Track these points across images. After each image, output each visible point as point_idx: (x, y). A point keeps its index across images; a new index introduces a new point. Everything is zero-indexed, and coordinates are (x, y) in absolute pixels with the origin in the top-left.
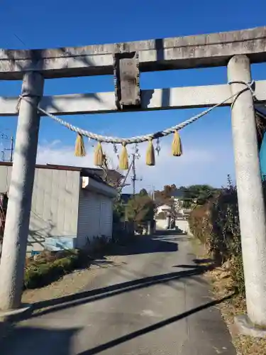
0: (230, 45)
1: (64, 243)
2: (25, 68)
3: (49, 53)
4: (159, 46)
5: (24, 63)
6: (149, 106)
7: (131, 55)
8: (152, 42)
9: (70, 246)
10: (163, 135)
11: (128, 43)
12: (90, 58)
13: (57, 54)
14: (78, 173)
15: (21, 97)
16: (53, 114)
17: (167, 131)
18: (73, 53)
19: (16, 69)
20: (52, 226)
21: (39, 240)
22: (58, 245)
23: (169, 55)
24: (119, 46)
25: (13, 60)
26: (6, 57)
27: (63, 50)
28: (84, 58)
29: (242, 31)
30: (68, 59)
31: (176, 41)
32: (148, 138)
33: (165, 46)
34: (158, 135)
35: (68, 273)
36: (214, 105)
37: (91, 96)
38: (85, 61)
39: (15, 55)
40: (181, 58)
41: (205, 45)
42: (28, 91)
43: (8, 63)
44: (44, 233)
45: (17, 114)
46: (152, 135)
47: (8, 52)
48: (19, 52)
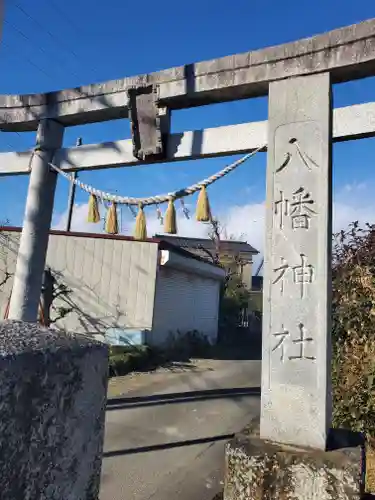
0: (282, 63)
1: (130, 336)
2: (41, 115)
3: (64, 95)
4: (189, 75)
5: (38, 110)
6: (176, 155)
7: (148, 90)
8: (181, 71)
9: (137, 340)
10: (188, 194)
11: (152, 74)
12: (108, 97)
13: (73, 95)
14: (155, 246)
15: (33, 151)
16: (65, 171)
17: (192, 188)
18: (90, 93)
19: (31, 118)
20: (120, 314)
21: (102, 330)
22: (121, 339)
23: (202, 85)
24: (141, 79)
25: (28, 107)
26: (20, 104)
27: (78, 90)
28: (101, 98)
29: (297, 42)
30: (84, 101)
31: (209, 65)
32: (167, 197)
33: (196, 73)
34: (181, 194)
35: (120, 375)
36: (254, 149)
37: (110, 145)
38: (103, 101)
39: (30, 102)
40: (216, 87)
41: (248, 67)
42: (41, 143)
43: (22, 111)
44: (108, 322)
45: (29, 173)
46: (173, 194)
47: (22, 99)
48: (33, 96)
